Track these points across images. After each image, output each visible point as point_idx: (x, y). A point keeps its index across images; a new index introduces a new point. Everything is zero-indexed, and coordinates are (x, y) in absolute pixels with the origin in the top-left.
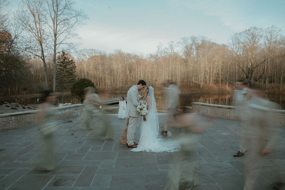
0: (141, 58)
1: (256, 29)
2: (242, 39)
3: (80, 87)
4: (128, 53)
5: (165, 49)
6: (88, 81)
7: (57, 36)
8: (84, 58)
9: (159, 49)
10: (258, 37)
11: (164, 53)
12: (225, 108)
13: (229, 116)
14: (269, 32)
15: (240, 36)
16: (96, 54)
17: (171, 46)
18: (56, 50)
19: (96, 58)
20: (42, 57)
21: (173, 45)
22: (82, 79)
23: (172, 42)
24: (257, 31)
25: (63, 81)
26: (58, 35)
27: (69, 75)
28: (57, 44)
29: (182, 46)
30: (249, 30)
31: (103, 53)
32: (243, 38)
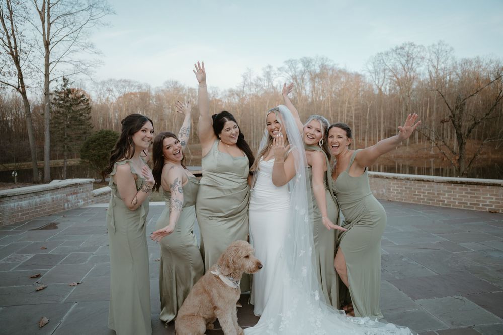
0: (214, 97)
1: (413, 47)
2: (391, 63)
3: (99, 147)
4: (191, 88)
5: (257, 81)
6: (115, 135)
7: (50, 47)
8: (110, 96)
9: (246, 79)
10: (417, 60)
11: (255, 87)
12: (438, 182)
13: (448, 202)
14: (435, 53)
15: (387, 58)
16: (132, 88)
17: (268, 75)
18: (48, 75)
19: (133, 96)
20: (20, 88)
21: (272, 73)
22: (101, 132)
23: (270, 67)
24: (416, 50)
25: (66, 136)
26: (53, 44)
27: (77, 125)
28: (51, 63)
29: (287, 75)
30: (402, 48)
31: (144, 88)
32: (392, 61)
